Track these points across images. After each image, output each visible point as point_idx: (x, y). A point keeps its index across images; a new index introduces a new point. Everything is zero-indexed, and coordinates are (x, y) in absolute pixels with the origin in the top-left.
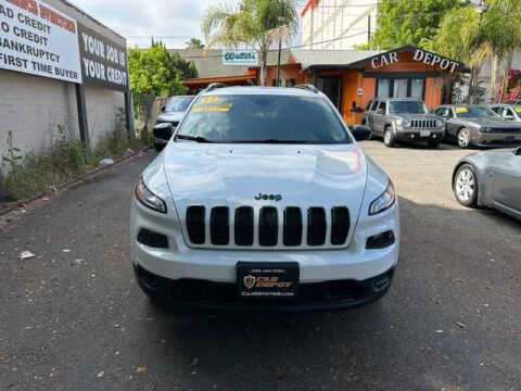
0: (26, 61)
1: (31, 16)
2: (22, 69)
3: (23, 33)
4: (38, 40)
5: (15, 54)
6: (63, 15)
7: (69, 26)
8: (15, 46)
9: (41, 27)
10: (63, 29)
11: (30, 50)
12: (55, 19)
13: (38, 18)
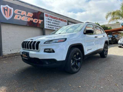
0: (54, 28)
1: (56, 20)
2: (53, 29)
3: (54, 23)
4: (57, 24)
5: (51, 26)
6: (64, 19)
7: (65, 21)
8: (52, 25)
9: (58, 22)
10: (64, 22)
11: (55, 26)
12: (62, 20)
13: (58, 20)
